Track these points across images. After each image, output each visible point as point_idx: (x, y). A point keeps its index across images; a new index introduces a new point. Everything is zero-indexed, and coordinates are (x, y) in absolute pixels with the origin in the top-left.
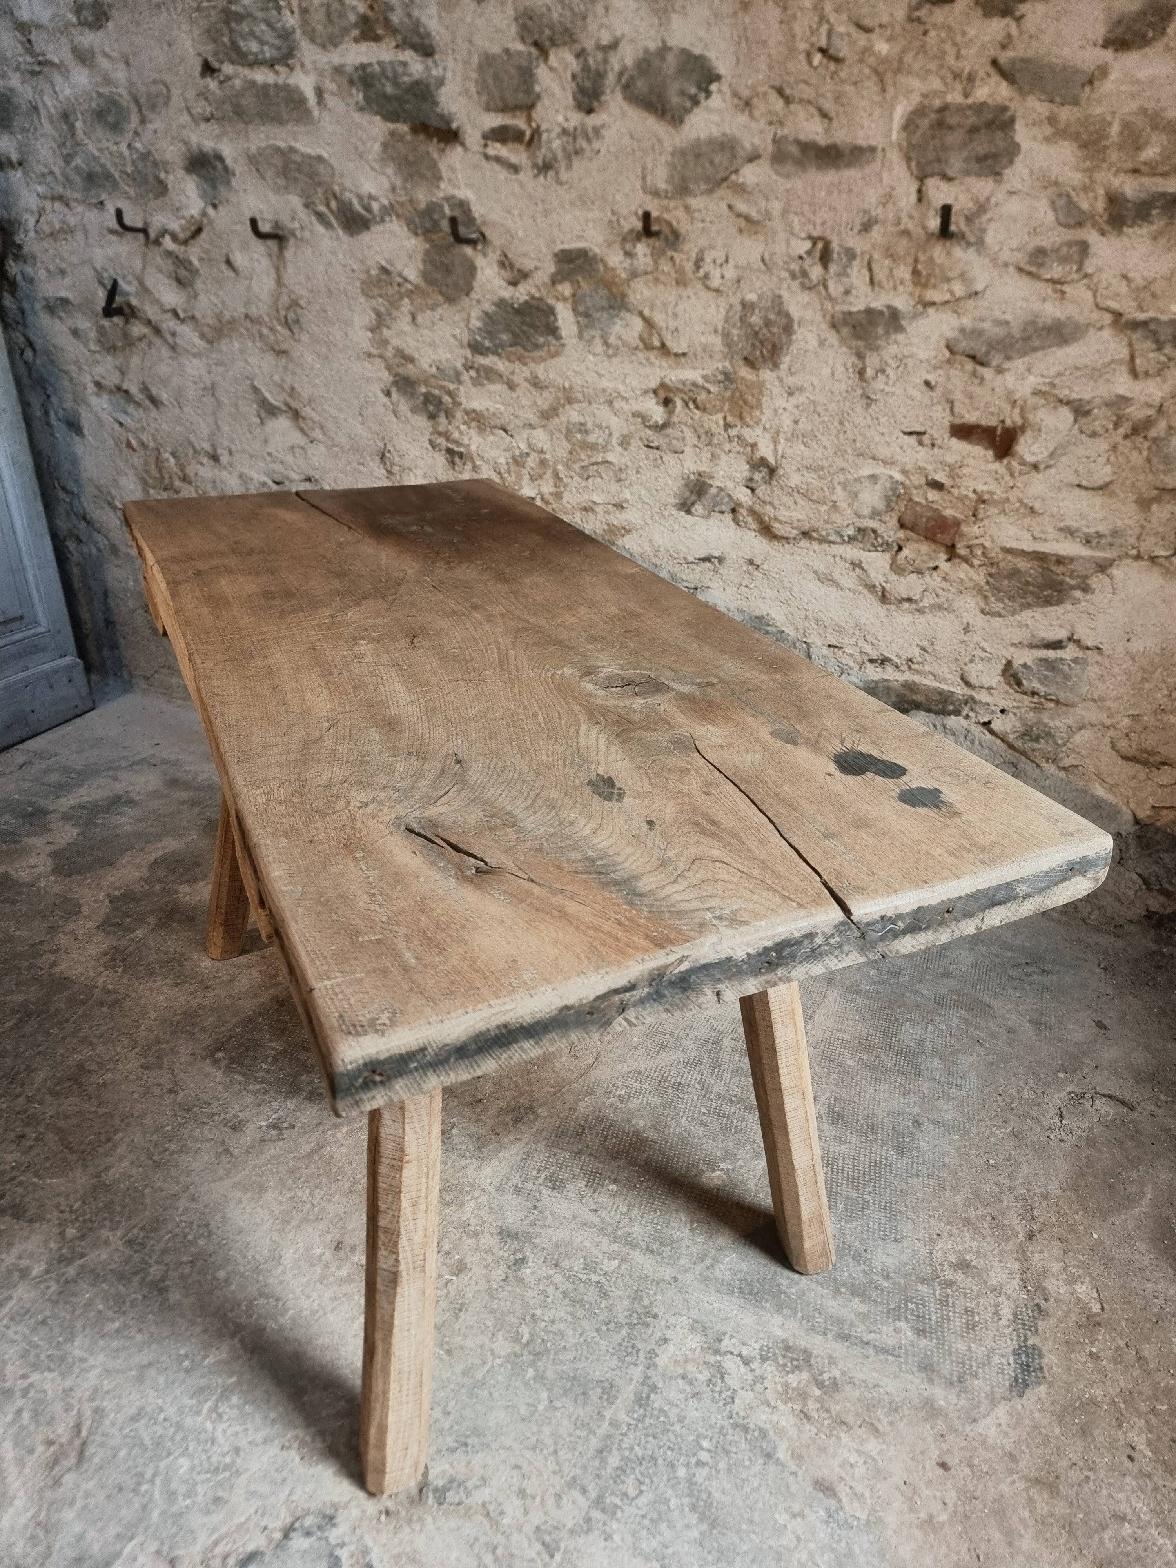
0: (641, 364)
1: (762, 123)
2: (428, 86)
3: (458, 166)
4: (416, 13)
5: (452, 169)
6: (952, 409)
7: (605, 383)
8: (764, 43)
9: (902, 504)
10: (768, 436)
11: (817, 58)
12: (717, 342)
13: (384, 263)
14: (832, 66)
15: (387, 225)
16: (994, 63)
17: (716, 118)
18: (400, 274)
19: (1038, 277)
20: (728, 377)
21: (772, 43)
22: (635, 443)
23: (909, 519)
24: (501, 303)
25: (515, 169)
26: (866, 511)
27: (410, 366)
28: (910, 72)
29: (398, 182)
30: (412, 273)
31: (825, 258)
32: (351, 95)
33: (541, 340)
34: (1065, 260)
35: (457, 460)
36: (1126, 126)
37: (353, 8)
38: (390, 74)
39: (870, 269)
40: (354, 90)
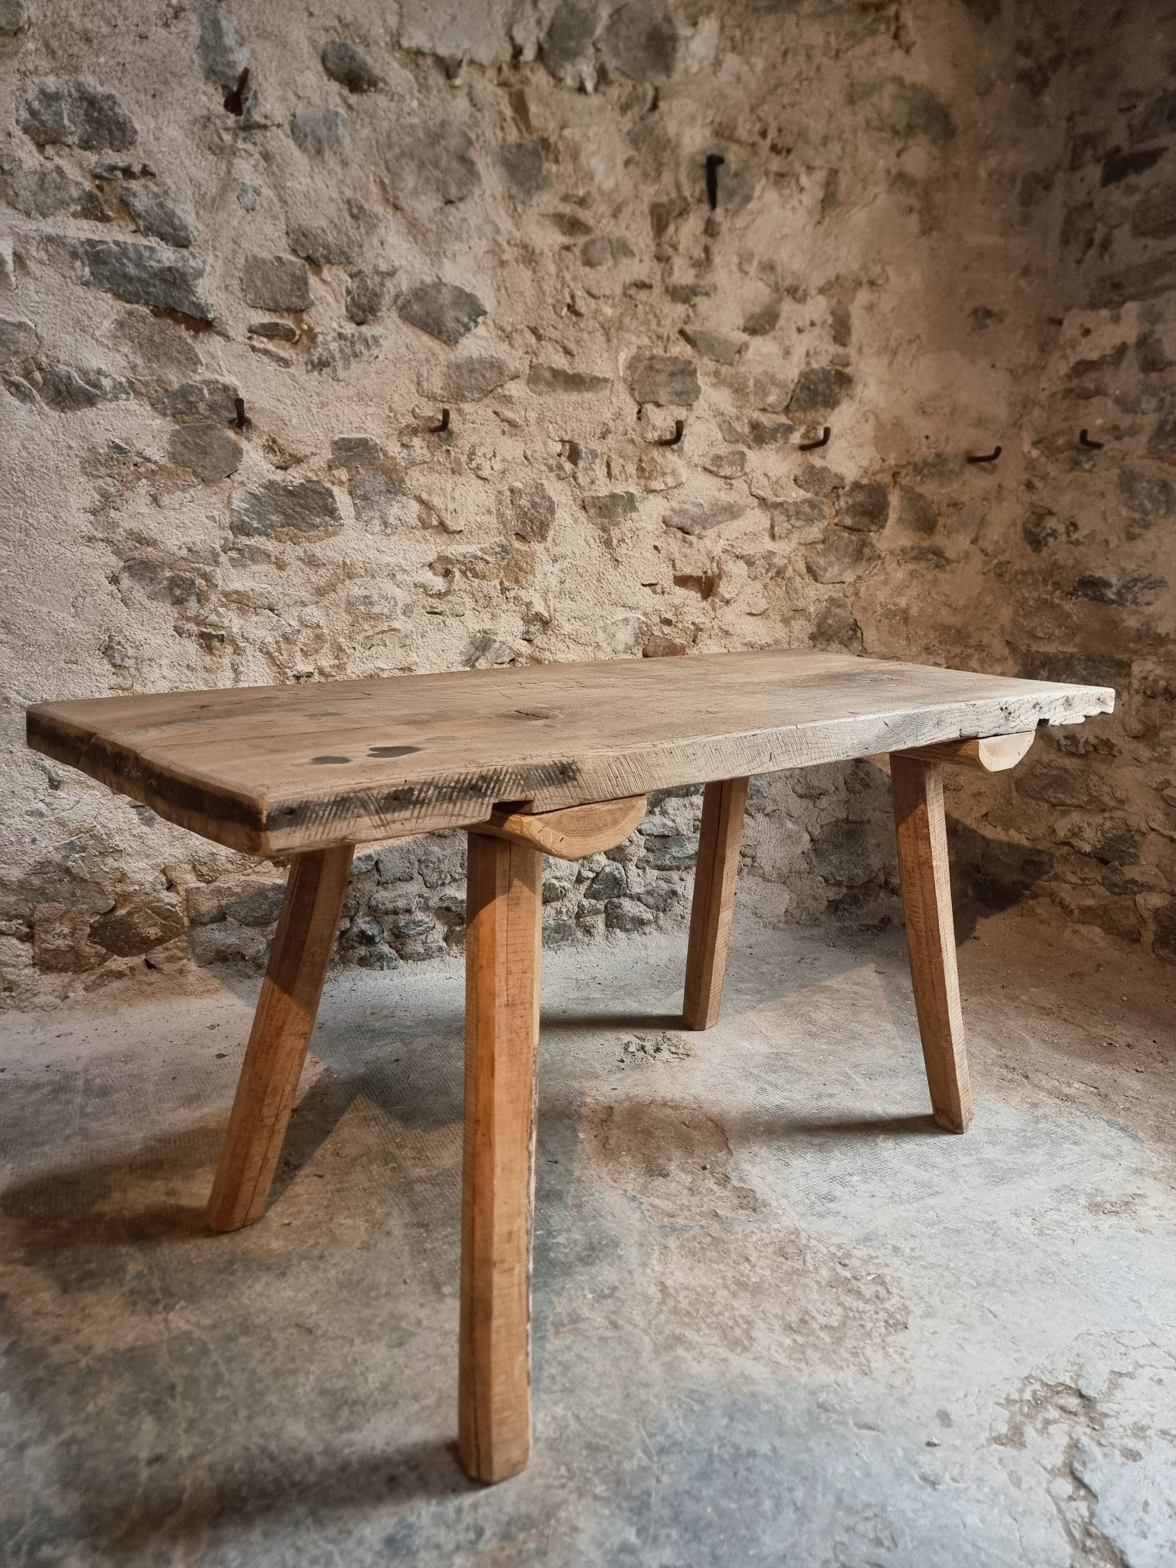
0: (418, 541)
1: (521, 352)
2: (183, 275)
3: (220, 354)
4: (170, 204)
5: (213, 357)
6: (674, 566)
7: (387, 559)
8: (521, 294)
9: (646, 638)
10: (538, 595)
11: (565, 311)
12: (492, 521)
13: (117, 441)
14: (574, 319)
15: (121, 402)
16: (682, 332)
17: (483, 343)
18: (139, 454)
19: (717, 475)
20: (504, 549)
21: (527, 294)
22: (418, 611)
23: (650, 649)
24: (271, 485)
25: (286, 363)
26: (621, 647)
27: (150, 549)
28: (628, 331)
29: (139, 361)
30: (156, 454)
31: (574, 455)
32: (73, 268)
33: (318, 520)
34: (731, 464)
35: (216, 643)
36: (757, 382)
37: (78, 184)
38: (132, 255)
39: (608, 466)
40: (78, 264)
